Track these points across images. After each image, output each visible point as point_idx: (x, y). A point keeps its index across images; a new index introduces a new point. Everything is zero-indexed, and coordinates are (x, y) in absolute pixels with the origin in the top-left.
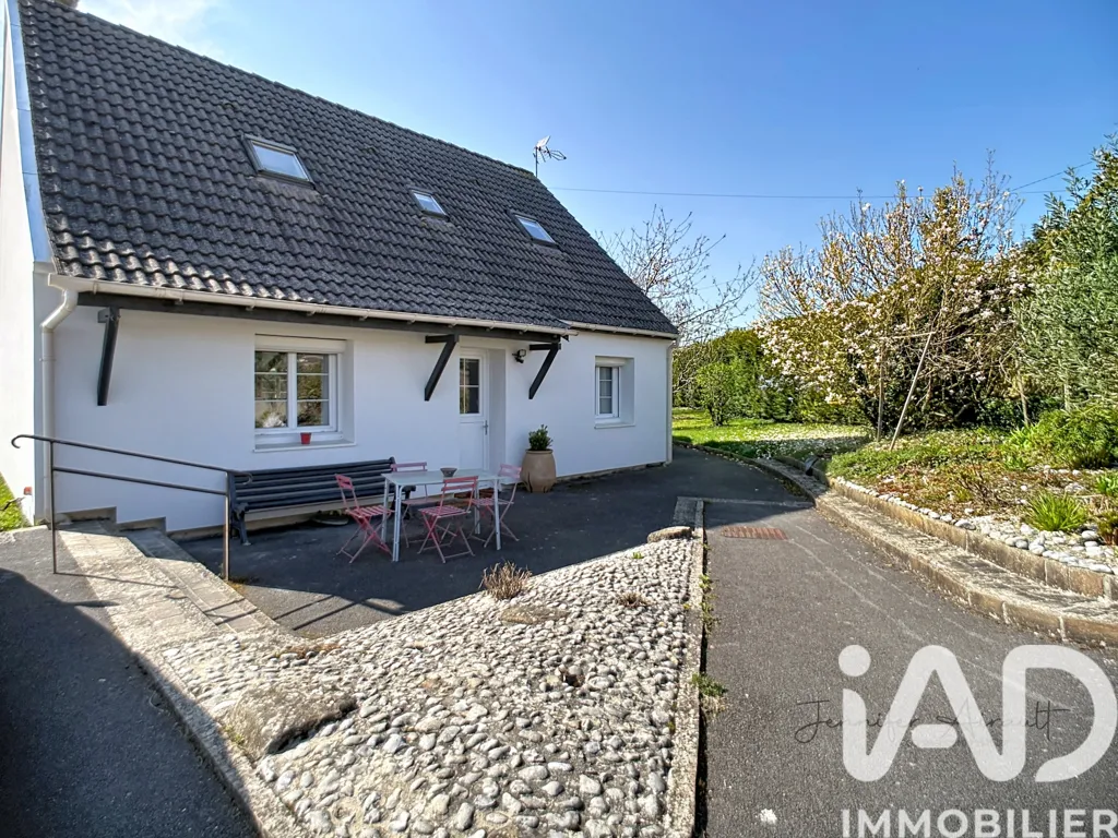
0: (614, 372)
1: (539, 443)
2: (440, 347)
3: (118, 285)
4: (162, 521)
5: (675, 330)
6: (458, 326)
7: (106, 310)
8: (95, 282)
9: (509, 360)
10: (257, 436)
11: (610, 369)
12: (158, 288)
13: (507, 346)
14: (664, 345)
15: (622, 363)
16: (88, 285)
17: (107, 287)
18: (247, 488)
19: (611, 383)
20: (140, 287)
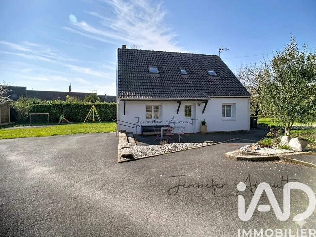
0: (231, 106)
1: (204, 123)
2: (179, 103)
3: (125, 98)
4: (132, 132)
5: (250, 95)
6: (180, 100)
7: (124, 102)
8: (122, 98)
9: (197, 105)
10: (146, 120)
11: (230, 106)
12: (130, 98)
13: (197, 103)
14: (247, 100)
15: (233, 104)
16: (121, 99)
17: (124, 99)
18: (145, 128)
19: (230, 109)
20: (128, 98)
